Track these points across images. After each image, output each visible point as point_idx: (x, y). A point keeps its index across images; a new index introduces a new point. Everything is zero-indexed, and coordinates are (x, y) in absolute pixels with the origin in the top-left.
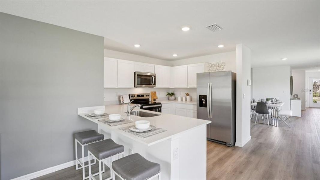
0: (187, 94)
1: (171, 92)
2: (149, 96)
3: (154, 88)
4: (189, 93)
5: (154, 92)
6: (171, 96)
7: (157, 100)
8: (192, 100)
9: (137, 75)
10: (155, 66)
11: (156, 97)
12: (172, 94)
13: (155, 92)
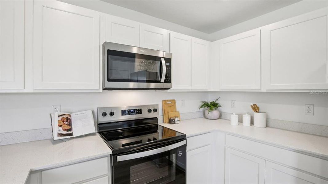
0: (256, 109)
1: (210, 99)
2: (155, 110)
3: (168, 91)
4: (258, 104)
5: (170, 101)
6: (211, 109)
7: (176, 119)
8: (271, 124)
9: (108, 50)
10: (169, 34)
11: (176, 111)
12: (214, 105)
13: (173, 101)
